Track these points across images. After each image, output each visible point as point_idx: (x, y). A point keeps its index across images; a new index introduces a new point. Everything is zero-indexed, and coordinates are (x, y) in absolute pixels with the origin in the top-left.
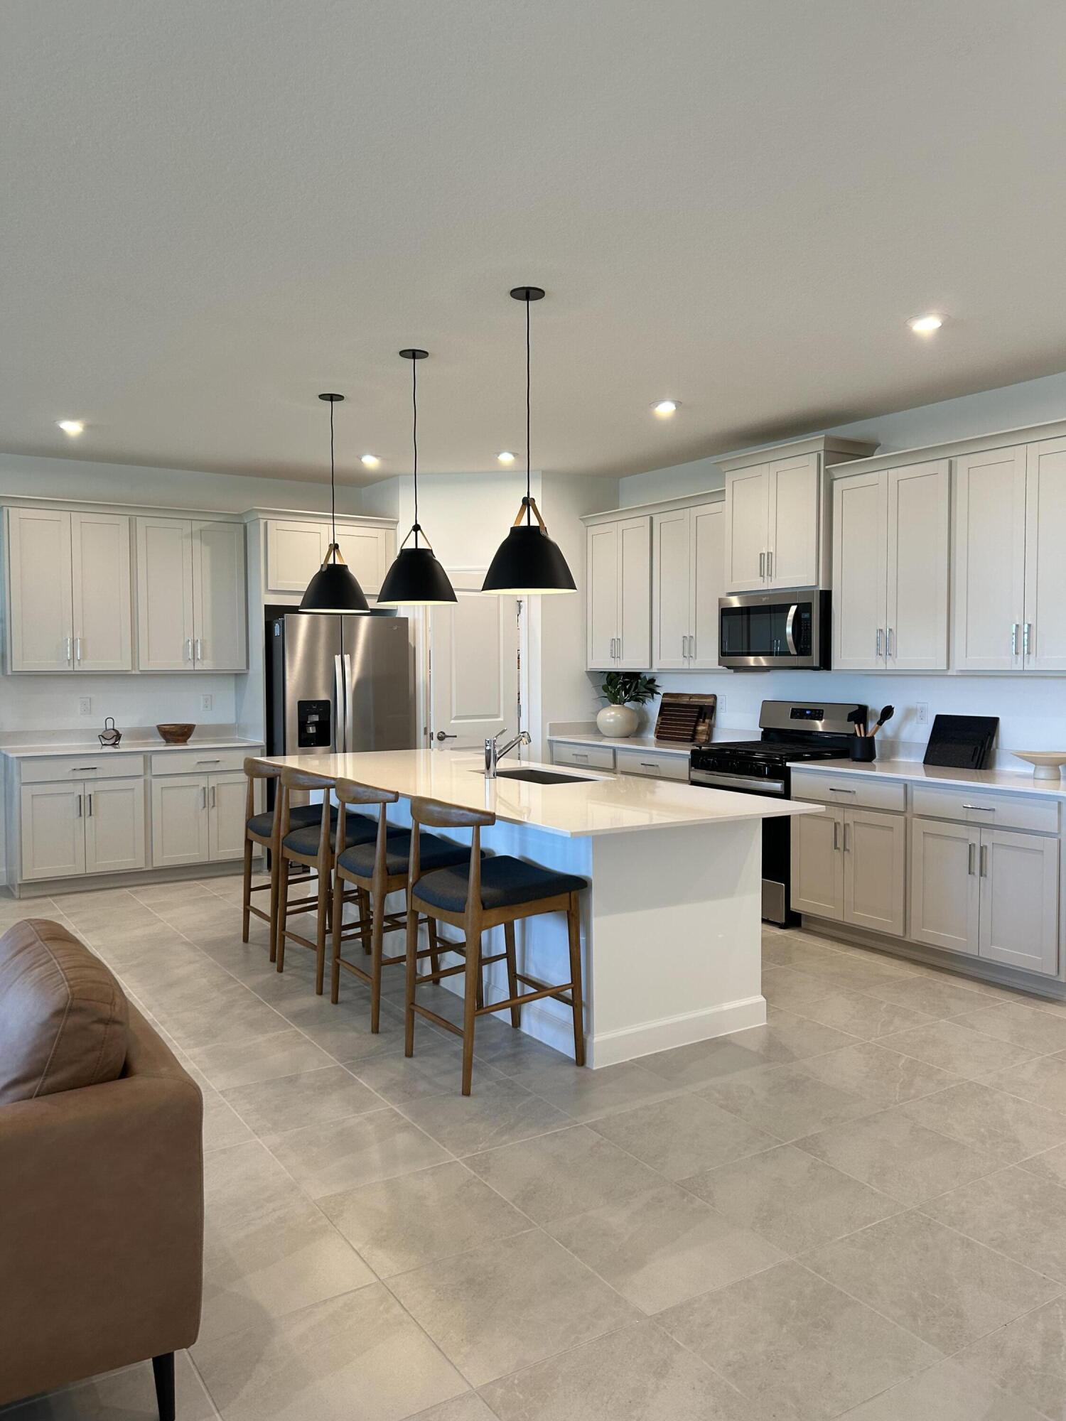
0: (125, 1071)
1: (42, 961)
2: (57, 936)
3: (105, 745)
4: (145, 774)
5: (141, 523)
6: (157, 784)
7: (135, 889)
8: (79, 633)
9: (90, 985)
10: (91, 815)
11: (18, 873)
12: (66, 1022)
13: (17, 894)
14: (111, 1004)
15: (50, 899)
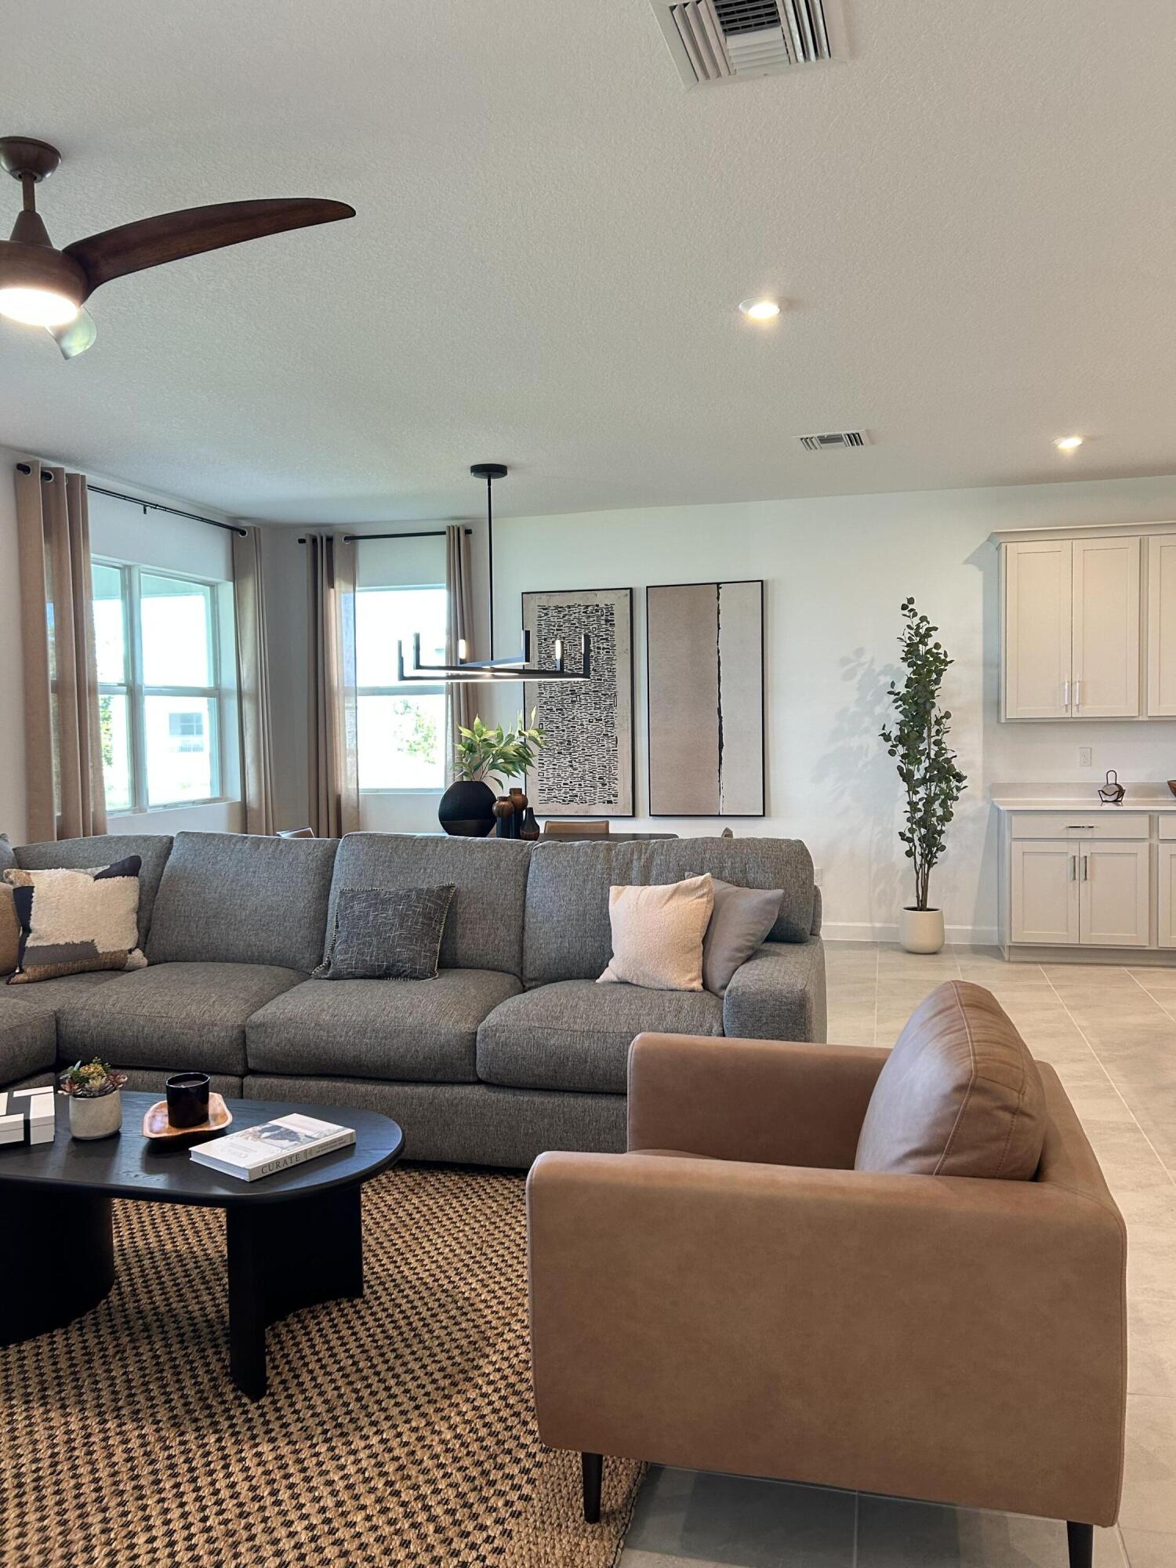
0: (1037, 1175)
1: (956, 1028)
2: (980, 1003)
3: (1106, 801)
4: (1151, 836)
5: (1154, 543)
6: (1164, 850)
7: (1136, 969)
8: (1078, 675)
9: (997, 1064)
10: (1086, 879)
11: (1008, 936)
12: (968, 1100)
13: (1006, 956)
14: (1019, 1092)
15: (1040, 967)
